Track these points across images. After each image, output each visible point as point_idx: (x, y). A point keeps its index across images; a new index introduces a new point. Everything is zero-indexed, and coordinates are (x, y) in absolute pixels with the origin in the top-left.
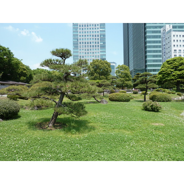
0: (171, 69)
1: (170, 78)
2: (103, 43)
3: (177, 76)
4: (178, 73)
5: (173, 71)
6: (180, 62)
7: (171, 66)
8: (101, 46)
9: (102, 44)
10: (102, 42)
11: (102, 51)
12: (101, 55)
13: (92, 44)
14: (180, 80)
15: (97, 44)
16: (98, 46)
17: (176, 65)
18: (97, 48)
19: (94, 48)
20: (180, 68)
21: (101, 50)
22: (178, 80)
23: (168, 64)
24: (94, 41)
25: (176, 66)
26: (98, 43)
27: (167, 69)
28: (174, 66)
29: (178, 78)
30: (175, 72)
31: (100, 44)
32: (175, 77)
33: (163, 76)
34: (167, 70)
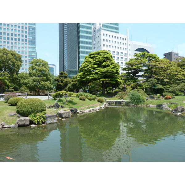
0: (93, 64)
1: (92, 77)
2: (33, 38)
3: (100, 75)
4: (102, 70)
5: (96, 67)
6: (104, 57)
7: (94, 60)
8: (29, 41)
9: (31, 39)
10: (31, 37)
11: (31, 47)
12: (29, 51)
13: (17, 37)
14: (104, 79)
15: (24, 38)
16: (26, 40)
17: (100, 59)
18: (24, 42)
19: (21, 42)
20: (105, 63)
21: (29, 46)
22: (102, 79)
23: (90, 57)
24: (21, 33)
25: (100, 62)
26: (26, 37)
27: (89, 64)
28: (97, 60)
29: (102, 78)
30: (98, 69)
31: (29, 39)
32: (98, 76)
33: (84, 74)
34: (88, 66)
